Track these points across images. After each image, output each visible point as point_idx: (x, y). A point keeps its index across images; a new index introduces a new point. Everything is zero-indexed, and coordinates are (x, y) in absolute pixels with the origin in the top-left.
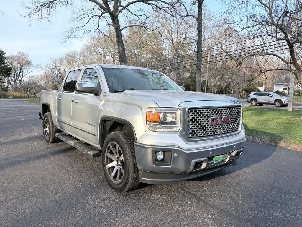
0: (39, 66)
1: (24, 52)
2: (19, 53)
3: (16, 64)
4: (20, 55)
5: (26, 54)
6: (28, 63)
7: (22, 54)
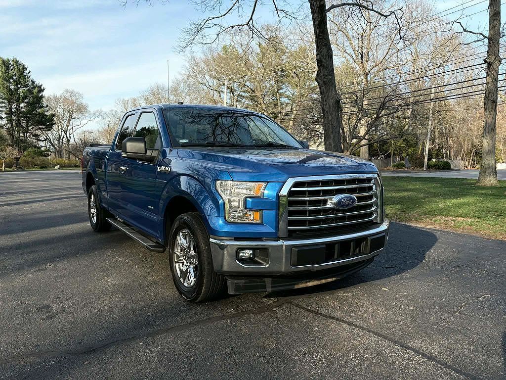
0: (99, 114)
1: (75, 90)
2: (67, 91)
3: (61, 110)
4: (68, 94)
5: (79, 93)
6: (81, 109)
7: (72, 93)
